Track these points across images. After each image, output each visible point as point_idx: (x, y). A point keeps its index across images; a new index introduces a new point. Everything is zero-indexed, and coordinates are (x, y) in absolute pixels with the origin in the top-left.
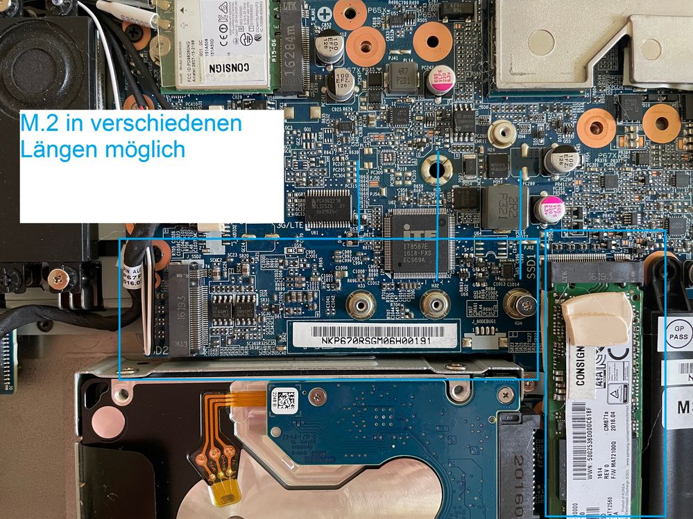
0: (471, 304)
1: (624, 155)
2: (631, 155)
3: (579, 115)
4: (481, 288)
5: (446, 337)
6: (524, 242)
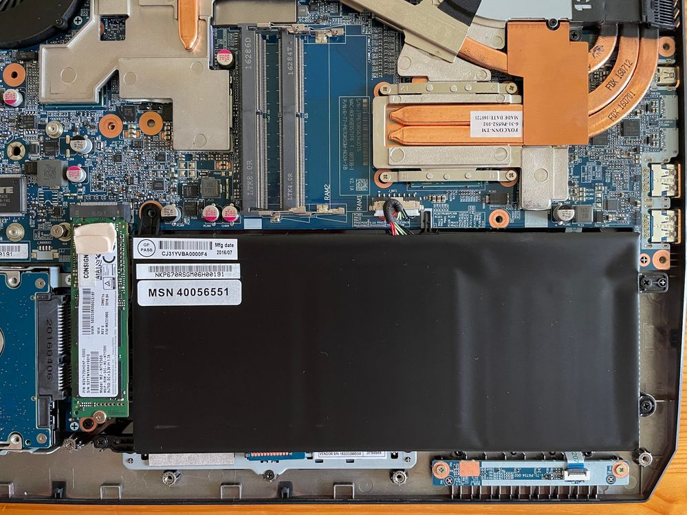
0: (36, 232)
1: (127, 142)
2: (132, 142)
3: (100, 118)
4: (42, 222)
5: (21, 252)
6: (68, 195)
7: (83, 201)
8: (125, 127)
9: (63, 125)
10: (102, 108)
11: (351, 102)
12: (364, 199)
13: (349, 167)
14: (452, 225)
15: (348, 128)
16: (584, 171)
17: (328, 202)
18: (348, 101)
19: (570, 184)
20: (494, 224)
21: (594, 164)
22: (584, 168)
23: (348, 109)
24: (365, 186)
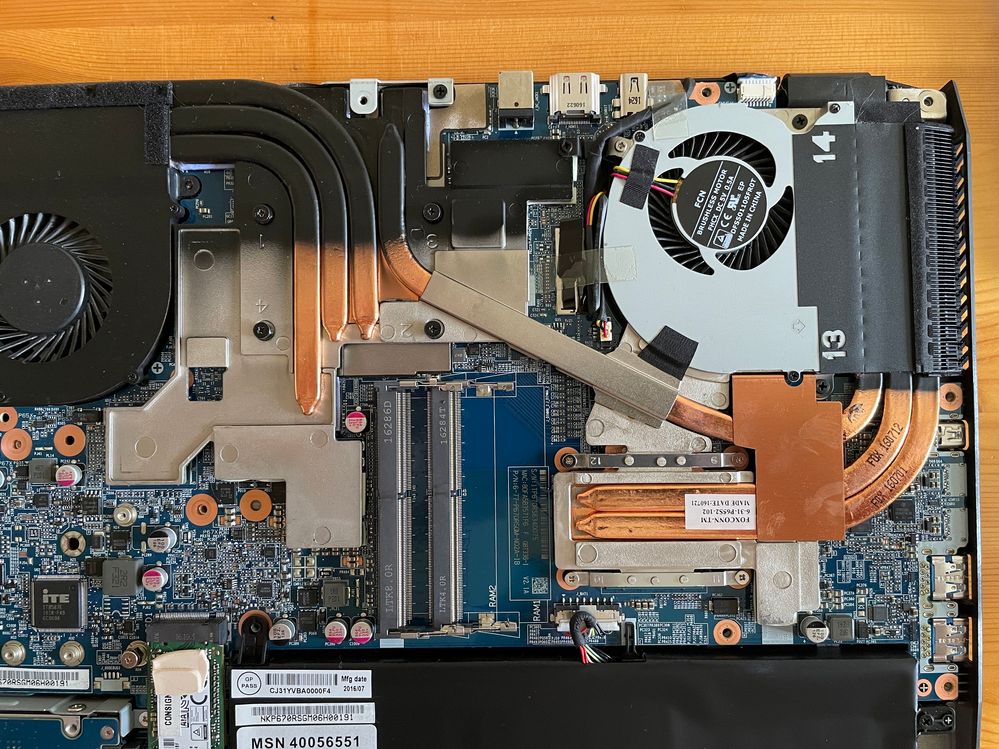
0: (100, 654)
1: (224, 530)
2: (230, 532)
3: (188, 499)
4: (108, 640)
5: (80, 681)
6: (143, 603)
7: (163, 612)
8: (221, 512)
9: (138, 509)
10: (189, 486)
11: (524, 474)
12: (542, 606)
13: (522, 562)
14: (664, 641)
15: (520, 509)
16: (840, 568)
17: (494, 609)
18: (520, 473)
19: (823, 586)
20: (721, 640)
21: (854, 557)
22: (840, 564)
23: (520, 483)
24: (544, 587)
